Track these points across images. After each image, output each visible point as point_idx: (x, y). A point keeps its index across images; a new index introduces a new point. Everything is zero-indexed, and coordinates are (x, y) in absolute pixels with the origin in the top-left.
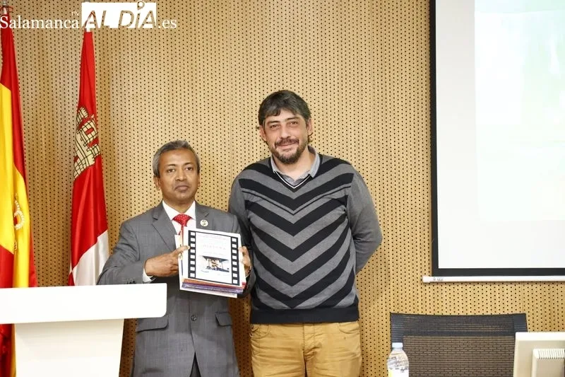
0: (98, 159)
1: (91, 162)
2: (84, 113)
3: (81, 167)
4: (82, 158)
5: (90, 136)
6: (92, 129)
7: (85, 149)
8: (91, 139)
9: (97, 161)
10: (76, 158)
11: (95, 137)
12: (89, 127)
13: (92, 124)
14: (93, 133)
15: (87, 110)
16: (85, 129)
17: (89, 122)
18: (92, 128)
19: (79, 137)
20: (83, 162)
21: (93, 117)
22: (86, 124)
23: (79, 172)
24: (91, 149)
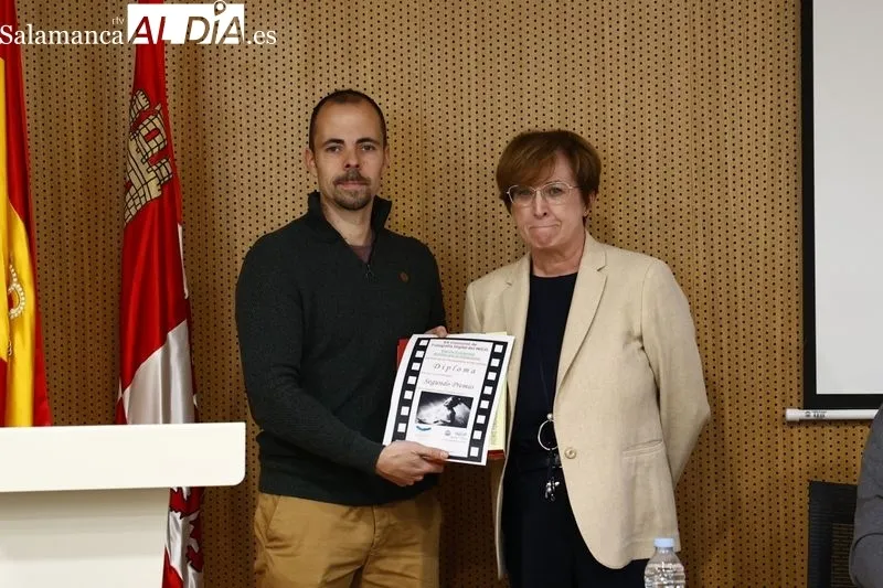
0: (169, 186)
1: (155, 191)
2: (142, 101)
3: (137, 201)
4: (138, 185)
5: (153, 144)
6: (157, 131)
7: (143, 168)
8: (156, 150)
9: (166, 190)
10: (129, 185)
11: (162, 146)
12: (151, 127)
13: (156, 121)
14: (159, 139)
15: (147, 97)
16: (144, 132)
17: (151, 117)
18: (156, 129)
19: (133, 146)
20: (141, 193)
21: (158, 108)
22: (145, 123)
23: (133, 211)
24: (155, 168)
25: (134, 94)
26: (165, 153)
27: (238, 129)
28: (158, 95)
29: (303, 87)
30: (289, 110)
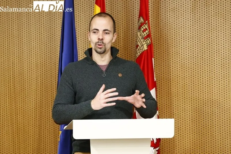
0: (150, 46)
1: (146, 48)
2: (142, 20)
3: (140, 51)
4: (140, 46)
5: (145, 33)
6: (146, 29)
7: (142, 40)
8: (146, 35)
9: (149, 47)
10: (137, 46)
11: (148, 34)
12: (144, 28)
13: (146, 26)
14: (147, 31)
15: (143, 19)
16: (142, 29)
17: (144, 25)
18: (146, 28)
19: (139, 34)
20: (141, 48)
21: (147, 22)
22: (143, 26)
23: (139, 54)
24: (145, 40)
25: (139, 18)
26: (149, 36)
27: (171, 28)
28: (146, 18)
29: (192, 15)
30: (187, 22)
